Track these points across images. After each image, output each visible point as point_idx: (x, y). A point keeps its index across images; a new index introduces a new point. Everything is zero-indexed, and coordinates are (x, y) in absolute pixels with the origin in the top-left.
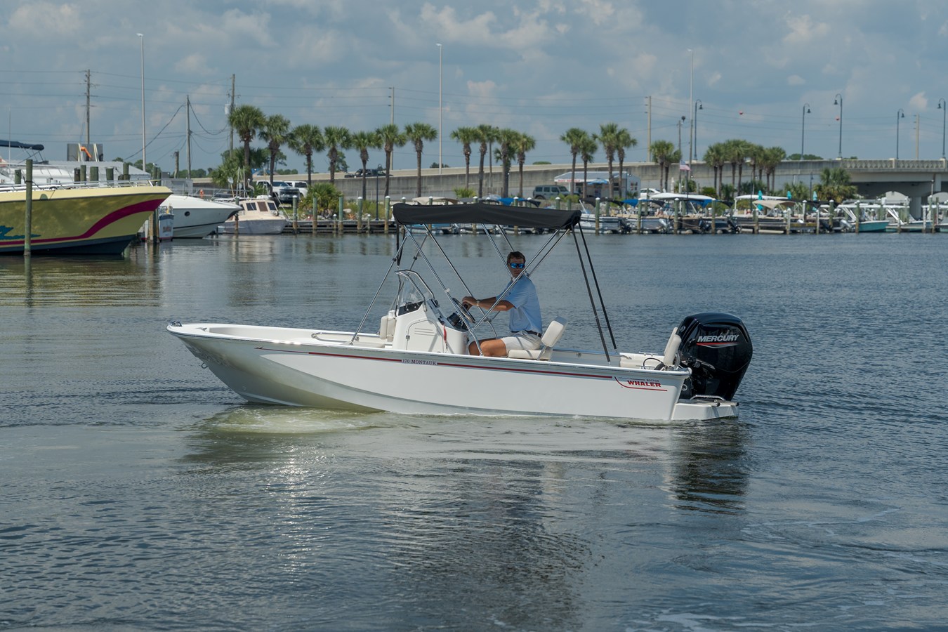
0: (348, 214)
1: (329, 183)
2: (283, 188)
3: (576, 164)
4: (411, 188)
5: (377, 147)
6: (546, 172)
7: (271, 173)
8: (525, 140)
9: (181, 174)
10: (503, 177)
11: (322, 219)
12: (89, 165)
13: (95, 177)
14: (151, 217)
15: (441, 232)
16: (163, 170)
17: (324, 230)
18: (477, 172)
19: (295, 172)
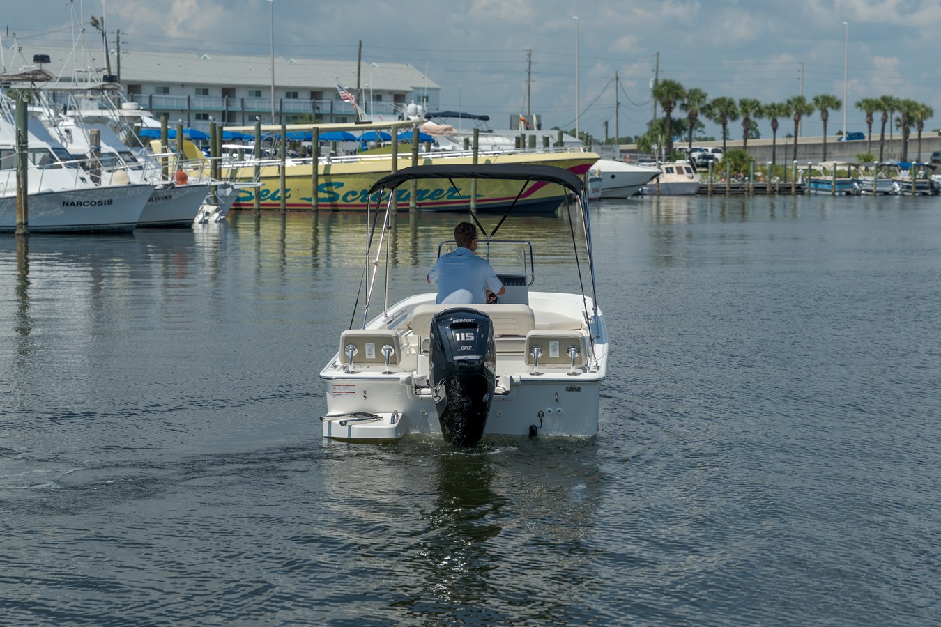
0: (759, 177)
1: (742, 150)
2: (700, 153)
4: (818, 154)
5: (786, 117)
7: (690, 140)
8: (924, 109)
9: (609, 141)
10: (902, 143)
11: (735, 181)
12: (528, 133)
13: (533, 143)
15: (844, 193)
16: (595, 137)
17: (737, 192)
18: (879, 139)
19: (713, 139)
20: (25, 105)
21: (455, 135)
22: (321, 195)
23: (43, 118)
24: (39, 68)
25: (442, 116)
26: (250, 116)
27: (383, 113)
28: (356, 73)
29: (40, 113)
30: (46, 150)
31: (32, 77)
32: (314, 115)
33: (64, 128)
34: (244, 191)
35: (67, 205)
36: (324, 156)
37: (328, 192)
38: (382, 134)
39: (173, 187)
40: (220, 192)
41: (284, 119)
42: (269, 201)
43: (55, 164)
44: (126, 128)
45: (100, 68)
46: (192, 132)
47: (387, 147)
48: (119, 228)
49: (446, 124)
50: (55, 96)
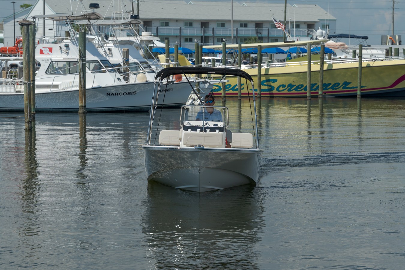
12: (394, 47)
13: (397, 53)
20: (84, 34)
21: (347, 49)
22: (263, 87)
23: (94, 42)
24: (92, 12)
25: (338, 37)
26: (218, 39)
27: (300, 36)
28: (284, 11)
29: (93, 39)
30: (97, 61)
31: (89, 17)
32: (257, 38)
33: (107, 48)
34: (215, 86)
35: (109, 95)
36: (264, 63)
37: (268, 85)
38: (301, 49)
39: (173, 83)
40: (201, 86)
41: (239, 41)
42: (231, 91)
43: (102, 70)
44: (143, 48)
45: (129, 10)
46: (183, 49)
47: (304, 57)
48: (141, 109)
49: (340, 42)
50: (100, 28)
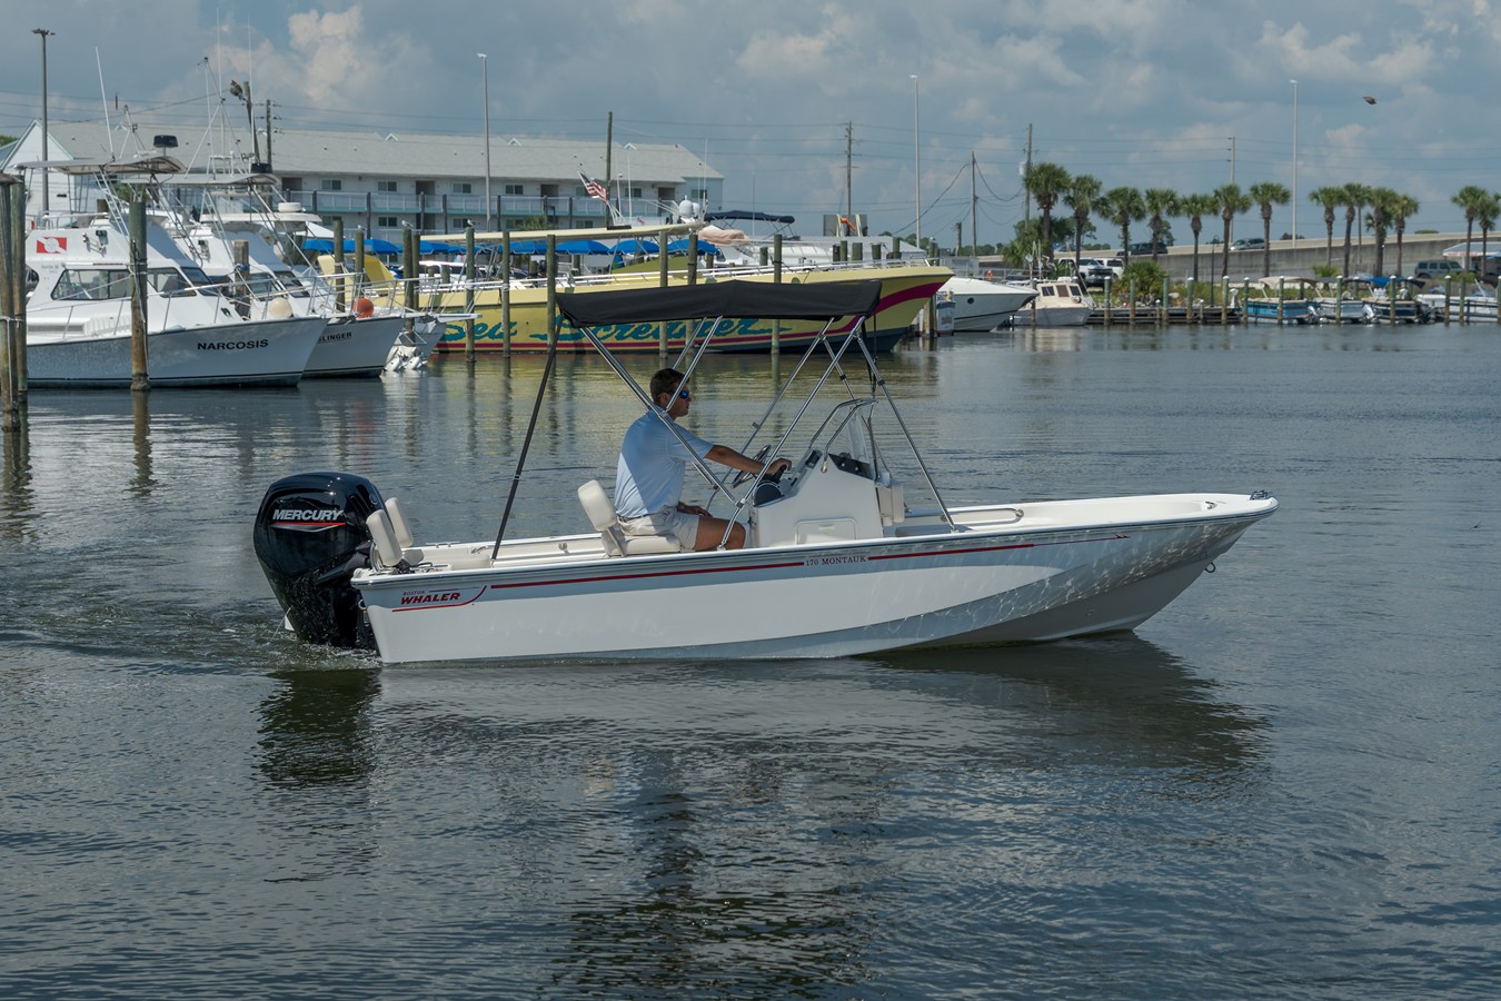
0: (1175, 300)
1: (1151, 261)
2: (1092, 267)
3: (1473, 233)
4: (1257, 266)
5: (1212, 214)
6: (1433, 244)
7: (1078, 248)
8: (1405, 202)
9: (964, 251)
10: (1376, 250)
11: (1142, 306)
12: (851, 241)
13: (858, 255)
14: (927, 306)
15: (1295, 321)
16: (940, 246)
17: (1145, 321)
18: (1342, 244)
19: (1107, 247)
20: (143, 207)
21: (747, 244)
23: (167, 226)
24: (161, 155)
25: (728, 218)
26: (455, 220)
27: (643, 214)
28: (605, 158)
29: (164, 218)
30: (173, 270)
31: (152, 167)
32: (546, 218)
33: (197, 239)
34: (451, 327)
35: (204, 348)
36: (562, 275)
38: (645, 243)
39: (354, 322)
40: (418, 327)
41: (503, 225)
42: (487, 340)
43: (186, 289)
44: (282, 240)
45: (247, 153)
46: (376, 243)
47: (652, 262)
48: (278, 380)
49: (732, 228)
50: (179, 192)
